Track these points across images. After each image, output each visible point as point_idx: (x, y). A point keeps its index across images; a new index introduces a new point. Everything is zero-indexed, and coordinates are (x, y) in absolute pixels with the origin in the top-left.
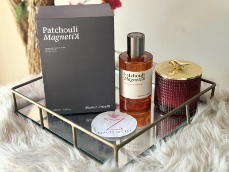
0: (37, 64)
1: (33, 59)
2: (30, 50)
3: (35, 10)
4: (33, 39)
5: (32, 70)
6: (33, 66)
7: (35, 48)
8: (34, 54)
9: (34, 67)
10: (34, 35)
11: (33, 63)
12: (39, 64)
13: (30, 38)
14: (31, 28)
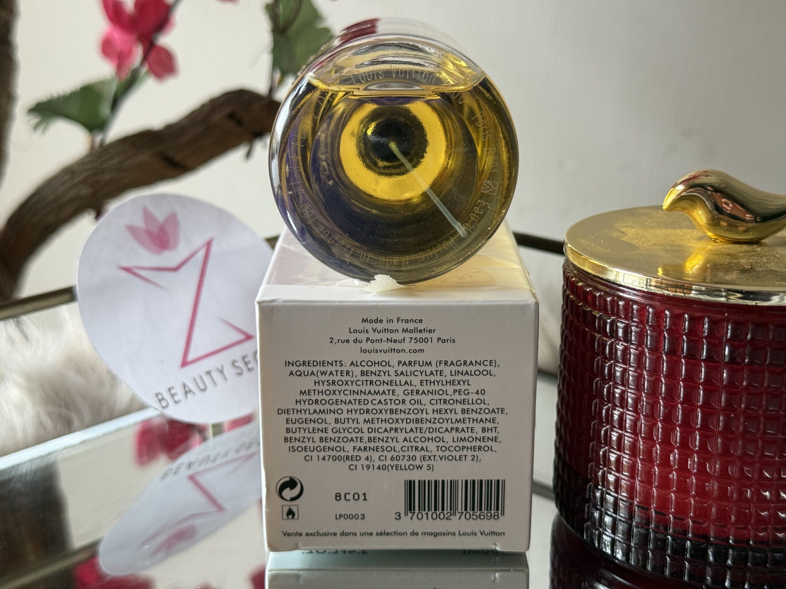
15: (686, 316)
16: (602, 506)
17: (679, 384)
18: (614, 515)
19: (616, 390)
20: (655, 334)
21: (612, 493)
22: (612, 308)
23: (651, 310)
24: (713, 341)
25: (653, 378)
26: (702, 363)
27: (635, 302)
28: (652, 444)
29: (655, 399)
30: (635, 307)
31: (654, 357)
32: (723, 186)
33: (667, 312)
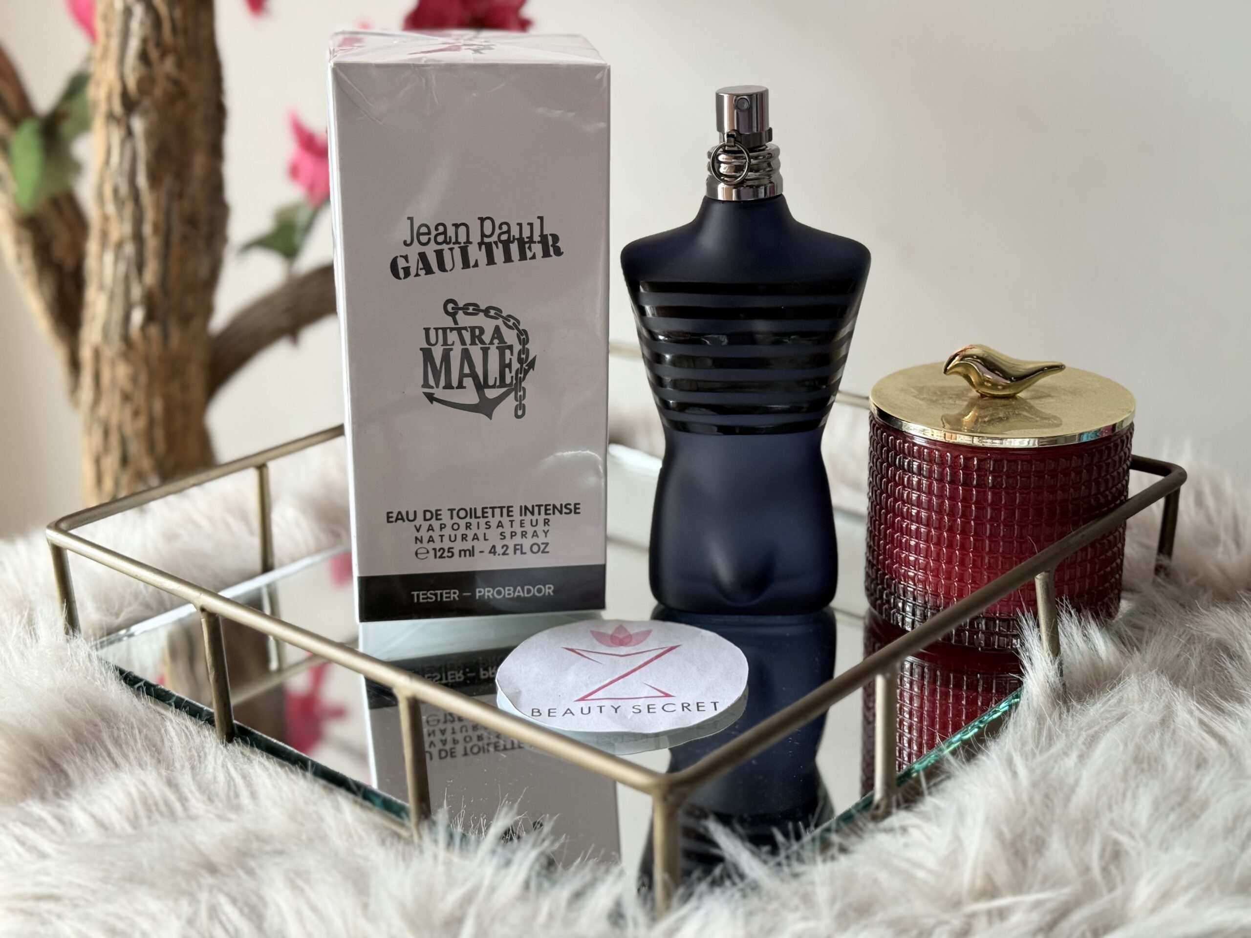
0: (142, 422)
1: (117, 398)
2: (97, 355)
3: (129, 133)
4: (120, 291)
5: (111, 462)
6: (114, 440)
7: (126, 338)
8: (123, 371)
9: (124, 443)
10: (122, 268)
11: (114, 421)
12: (151, 422)
13: (101, 287)
14: (104, 235)
15: (961, 456)
16: (904, 596)
17: (958, 504)
18: (914, 602)
19: (913, 510)
20: (940, 470)
21: (912, 586)
22: (909, 451)
23: (937, 453)
24: (980, 473)
25: (940, 501)
26: (974, 489)
27: (925, 447)
28: (940, 548)
29: (941, 516)
30: (926, 450)
31: (940, 486)
32: (986, 355)
33: (948, 454)
